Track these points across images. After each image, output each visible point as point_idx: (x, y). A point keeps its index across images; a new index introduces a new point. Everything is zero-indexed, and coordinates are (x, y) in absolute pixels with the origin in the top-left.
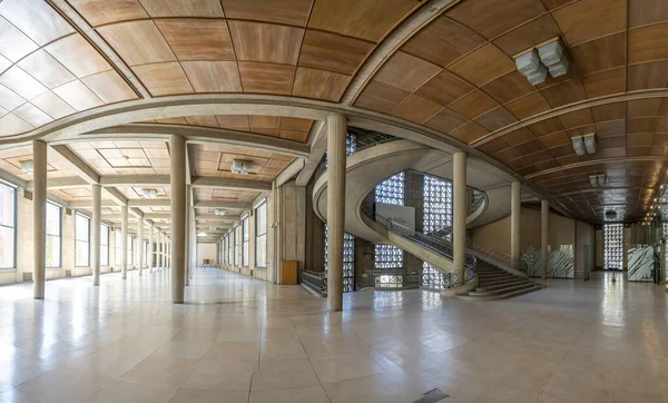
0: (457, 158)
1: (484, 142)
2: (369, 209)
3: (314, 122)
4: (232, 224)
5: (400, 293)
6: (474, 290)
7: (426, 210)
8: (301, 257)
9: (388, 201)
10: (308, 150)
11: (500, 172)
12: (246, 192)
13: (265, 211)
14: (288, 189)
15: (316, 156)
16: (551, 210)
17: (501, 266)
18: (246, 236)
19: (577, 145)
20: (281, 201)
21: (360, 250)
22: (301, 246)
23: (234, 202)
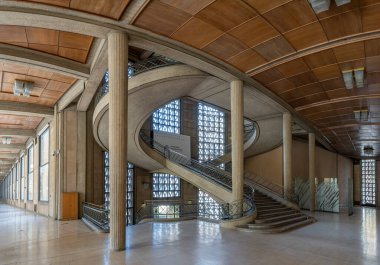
0: (234, 86)
1: (260, 71)
2: (147, 136)
3: (95, 39)
4: (19, 154)
5: (177, 225)
6: (253, 222)
7: (201, 139)
8: (82, 189)
9: (165, 129)
10: (88, 71)
11: (274, 103)
12: (31, 117)
13: (48, 138)
14: (70, 114)
15: (96, 77)
16: (318, 144)
17: (275, 197)
18: (31, 166)
19: (348, 79)
20: (63, 127)
21: (139, 180)
22: (82, 176)
23: (18, 129)
